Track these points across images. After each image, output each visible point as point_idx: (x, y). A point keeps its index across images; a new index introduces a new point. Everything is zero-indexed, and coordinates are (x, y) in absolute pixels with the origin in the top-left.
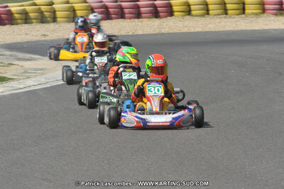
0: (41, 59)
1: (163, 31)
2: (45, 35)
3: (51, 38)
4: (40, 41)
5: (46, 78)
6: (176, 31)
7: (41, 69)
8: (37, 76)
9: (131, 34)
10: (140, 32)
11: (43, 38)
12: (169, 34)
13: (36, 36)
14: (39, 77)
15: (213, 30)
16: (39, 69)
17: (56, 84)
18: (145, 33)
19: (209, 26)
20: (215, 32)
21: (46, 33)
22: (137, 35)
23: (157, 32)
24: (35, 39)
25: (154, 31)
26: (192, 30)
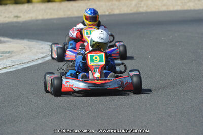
0: (10, 42)
1: (141, 10)
2: (17, 17)
3: (24, 20)
4: (12, 23)
5: (12, 61)
6: (154, 9)
7: (9, 52)
8: (3, 59)
9: (107, 13)
10: (117, 12)
11: (15, 20)
12: (146, 13)
13: (9, 17)
14: (4, 61)
15: (192, 8)
16: (6, 53)
17: (22, 67)
18: (122, 12)
19: (188, 4)
20: (195, 11)
21: (19, 15)
22: (114, 15)
23: (134, 10)
24: (7, 20)
25: (131, 10)
26: (171, 9)
